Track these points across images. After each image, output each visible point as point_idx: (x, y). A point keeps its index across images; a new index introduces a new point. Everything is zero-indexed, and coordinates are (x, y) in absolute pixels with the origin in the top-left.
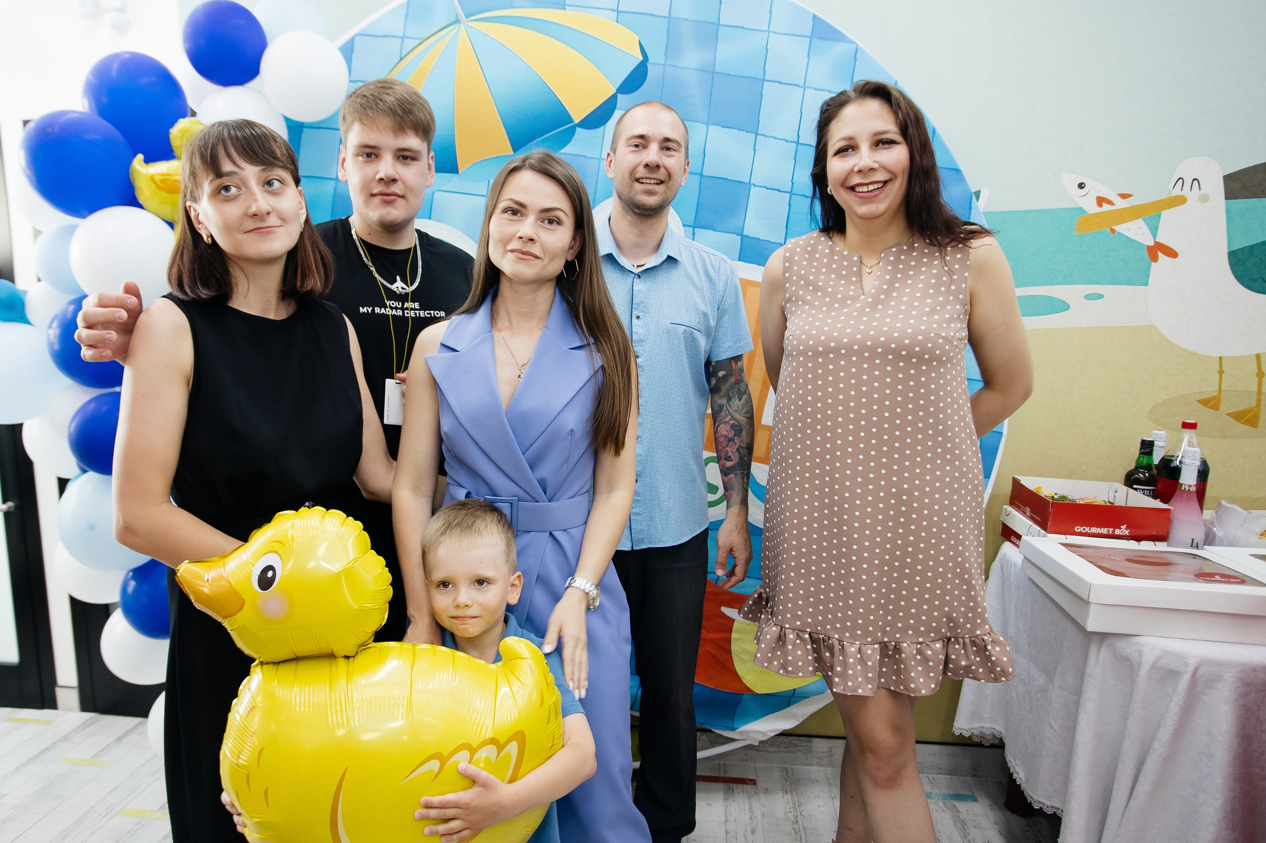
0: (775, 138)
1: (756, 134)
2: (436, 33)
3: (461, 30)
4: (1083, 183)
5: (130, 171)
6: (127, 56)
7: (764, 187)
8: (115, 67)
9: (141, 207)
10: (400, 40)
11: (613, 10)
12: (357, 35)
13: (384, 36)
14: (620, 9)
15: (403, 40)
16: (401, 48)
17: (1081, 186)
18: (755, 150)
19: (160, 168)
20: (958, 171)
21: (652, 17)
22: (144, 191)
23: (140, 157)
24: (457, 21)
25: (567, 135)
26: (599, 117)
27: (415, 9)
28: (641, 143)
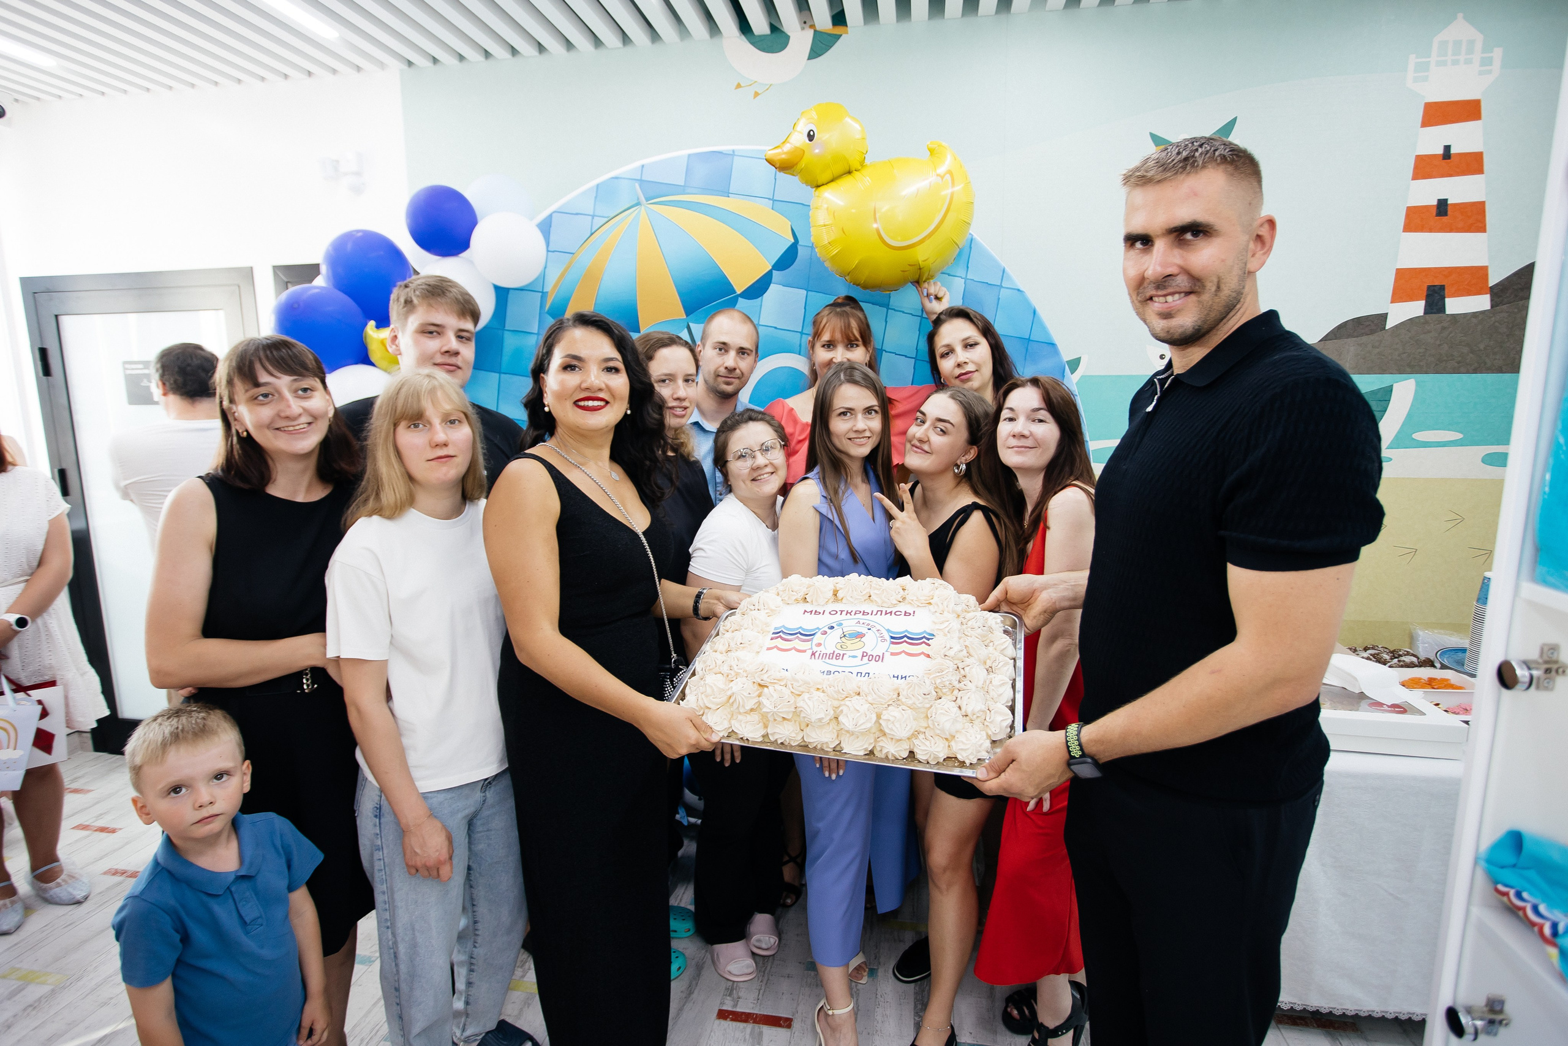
0: (903, 312)
2: (621, 213)
3: (642, 211)
4: (1163, 355)
5: (364, 335)
6: (360, 234)
7: (893, 353)
8: (349, 246)
9: (372, 364)
10: (590, 218)
11: (769, 199)
12: (554, 212)
13: (577, 214)
14: (774, 198)
15: (593, 218)
16: (592, 226)
17: (1162, 357)
18: (886, 322)
20: (1053, 345)
21: (801, 206)
22: (375, 354)
23: (372, 324)
24: (638, 204)
25: (732, 304)
26: (758, 289)
27: (603, 192)
28: (723, 347)
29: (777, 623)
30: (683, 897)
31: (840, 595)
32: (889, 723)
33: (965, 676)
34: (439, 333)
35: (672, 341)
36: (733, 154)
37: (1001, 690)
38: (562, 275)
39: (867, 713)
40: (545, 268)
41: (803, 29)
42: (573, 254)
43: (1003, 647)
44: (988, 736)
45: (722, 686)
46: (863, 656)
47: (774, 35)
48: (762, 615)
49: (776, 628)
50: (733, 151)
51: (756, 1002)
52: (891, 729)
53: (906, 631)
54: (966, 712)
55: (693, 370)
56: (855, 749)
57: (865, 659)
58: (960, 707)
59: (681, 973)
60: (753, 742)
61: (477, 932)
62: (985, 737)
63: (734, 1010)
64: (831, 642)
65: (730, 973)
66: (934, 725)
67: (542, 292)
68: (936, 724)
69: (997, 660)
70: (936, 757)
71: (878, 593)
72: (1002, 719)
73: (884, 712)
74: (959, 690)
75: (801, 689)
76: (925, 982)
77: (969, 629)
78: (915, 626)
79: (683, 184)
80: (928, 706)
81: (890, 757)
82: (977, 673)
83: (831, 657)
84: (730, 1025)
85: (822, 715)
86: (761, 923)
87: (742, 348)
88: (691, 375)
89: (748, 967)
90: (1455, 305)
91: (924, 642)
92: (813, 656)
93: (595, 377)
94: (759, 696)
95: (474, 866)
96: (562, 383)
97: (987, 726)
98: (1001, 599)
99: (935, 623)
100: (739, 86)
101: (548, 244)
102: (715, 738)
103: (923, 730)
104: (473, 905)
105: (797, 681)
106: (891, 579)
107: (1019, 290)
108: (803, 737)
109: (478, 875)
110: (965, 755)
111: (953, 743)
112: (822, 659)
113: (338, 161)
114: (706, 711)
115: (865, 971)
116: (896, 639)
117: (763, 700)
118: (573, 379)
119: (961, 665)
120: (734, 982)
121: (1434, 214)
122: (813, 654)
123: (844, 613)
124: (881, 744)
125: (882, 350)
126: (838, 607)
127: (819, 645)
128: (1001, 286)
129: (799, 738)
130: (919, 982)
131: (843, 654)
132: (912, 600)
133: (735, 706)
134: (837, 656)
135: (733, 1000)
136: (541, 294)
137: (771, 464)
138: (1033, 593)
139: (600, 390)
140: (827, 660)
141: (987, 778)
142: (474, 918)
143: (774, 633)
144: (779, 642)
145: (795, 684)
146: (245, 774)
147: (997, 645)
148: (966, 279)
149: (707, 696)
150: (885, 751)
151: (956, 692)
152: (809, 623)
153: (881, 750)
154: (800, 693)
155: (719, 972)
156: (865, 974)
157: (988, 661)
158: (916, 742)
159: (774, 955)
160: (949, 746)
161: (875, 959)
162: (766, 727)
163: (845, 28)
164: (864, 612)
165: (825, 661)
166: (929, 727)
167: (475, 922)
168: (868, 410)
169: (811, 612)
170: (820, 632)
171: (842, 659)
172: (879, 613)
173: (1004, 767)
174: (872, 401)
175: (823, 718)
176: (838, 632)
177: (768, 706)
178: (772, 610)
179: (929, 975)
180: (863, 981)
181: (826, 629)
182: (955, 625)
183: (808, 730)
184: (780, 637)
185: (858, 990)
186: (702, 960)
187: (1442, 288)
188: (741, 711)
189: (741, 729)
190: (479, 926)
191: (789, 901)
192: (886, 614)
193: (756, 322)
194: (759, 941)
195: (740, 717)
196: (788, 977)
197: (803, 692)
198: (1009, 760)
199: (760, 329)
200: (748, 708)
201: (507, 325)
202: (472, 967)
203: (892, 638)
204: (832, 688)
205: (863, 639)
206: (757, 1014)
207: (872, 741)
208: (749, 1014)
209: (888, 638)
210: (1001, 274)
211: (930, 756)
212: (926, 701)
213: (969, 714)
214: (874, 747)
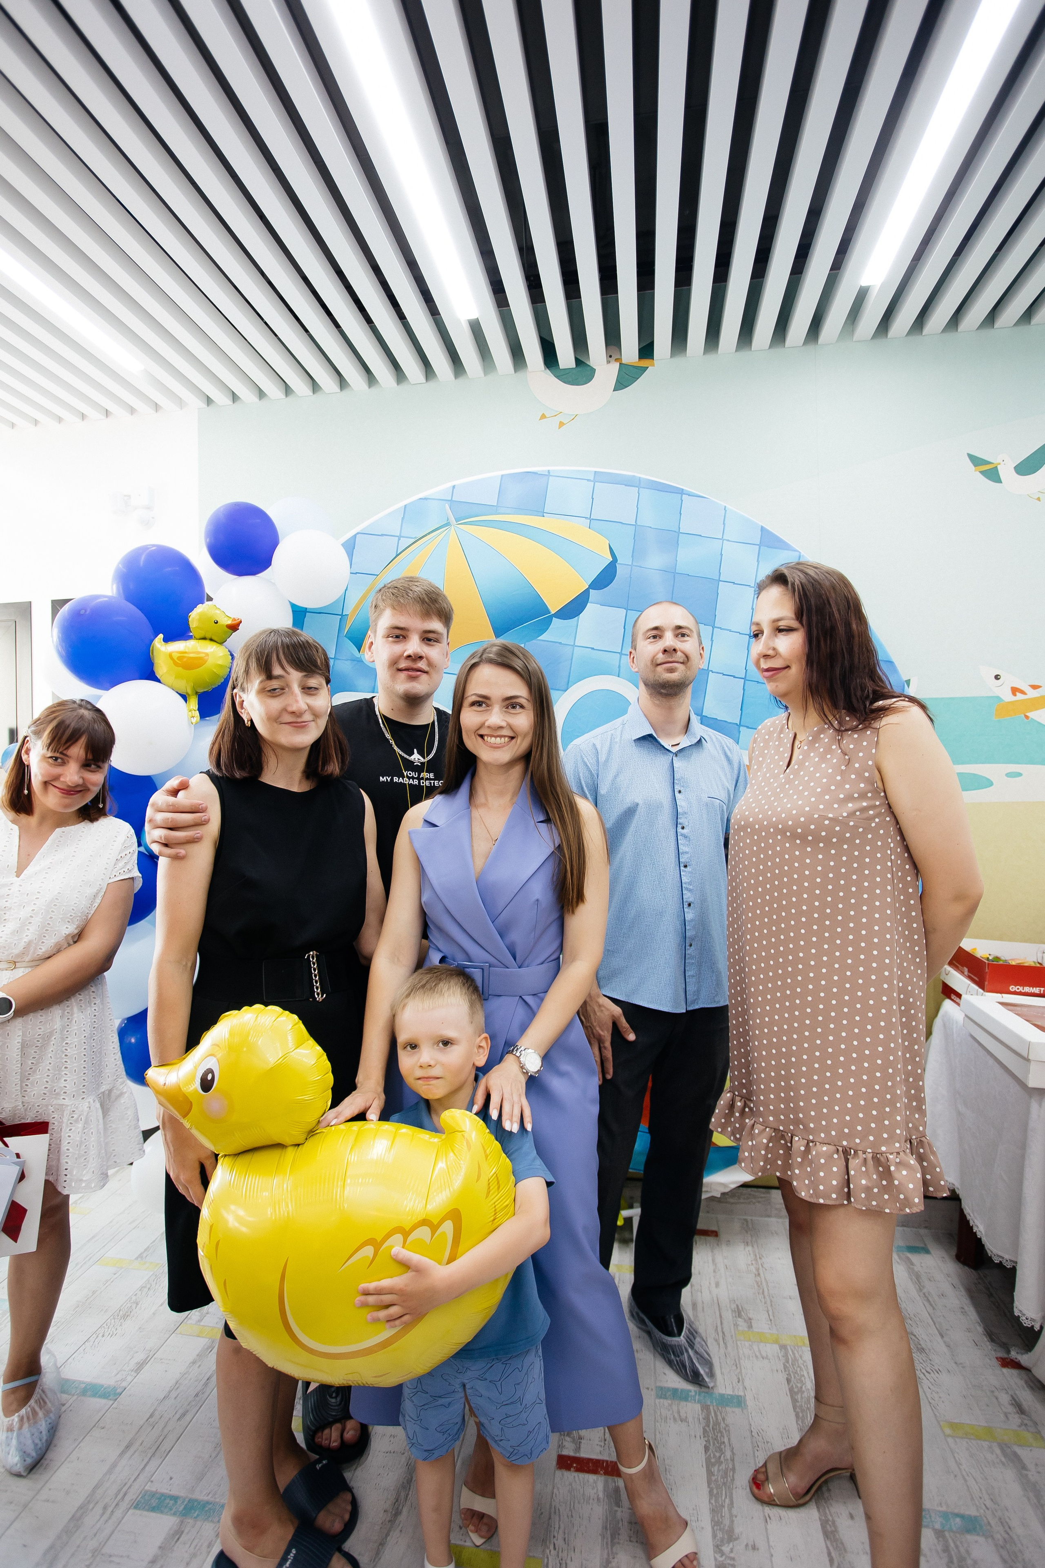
0: (730, 631)
1: (713, 627)
2: (429, 533)
3: (452, 533)
4: (998, 675)
5: (151, 649)
9: (158, 681)
10: (396, 539)
11: (586, 518)
12: (358, 533)
13: (382, 535)
14: (592, 517)
15: (399, 540)
16: (398, 547)
17: (997, 677)
18: (712, 641)
19: (178, 646)
20: (891, 662)
21: (620, 524)
22: (161, 668)
23: (161, 636)
24: (448, 524)
25: (546, 624)
26: (574, 609)
27: (411, 513)
36: (548, 474)
40: (346, 590)
41: (608, 362)
47: (579, 369)
50: (549, 471)
51: (603, 1444)
63: (577, 1455)
67: (342, 615)
79: (496, 504)
84: (577, 1479)
100: (543, 417)
101: (351, 565)
113: (129, 496)
125: (708, 670)
135: (574, 1441)
136: (340, 617)
161: (739, 1382)
163: (651, 360)
206: (607, 1461)
208: (598, 1461)
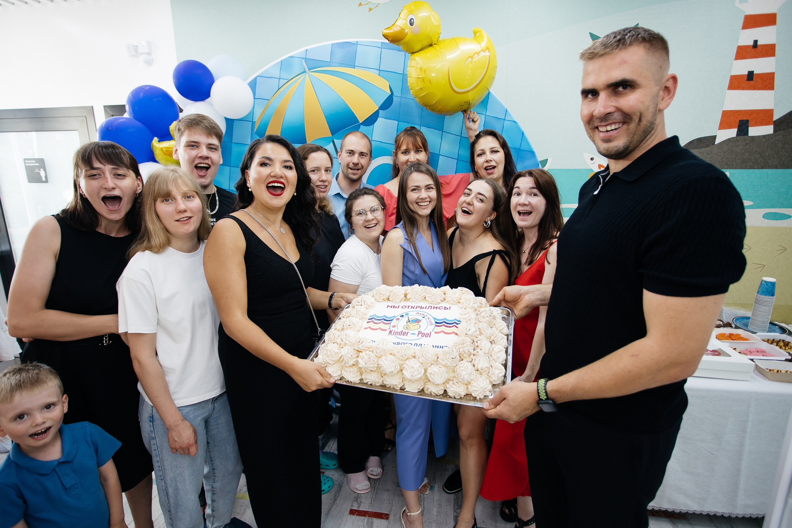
0: (451, 134)
1: (443, 131)
2: (295, 77)
3: (307, 76)
4: (593, 158)
5: (151, 145)
7: (445, 156)
11: (377, 69)
12: (258, 76)
13: (271, 77)
14: (380, 69)
15: (279, 80)
16: (279, 84)
17: (592, 159)
18: (442, 139)
20: (533, 151)
21: (395, 73)
24: (304, 72)
25: (356, 129)
26: (371, 120)
27: (285, 65)
28: (352, 153)
29: (371, 313)
30: (332, 447)
31: (408, 297)
32: (432, 375)
33: (478, 346)
34: (197, 147)
35: (318, 149)
36: (357, 44)
37: (499, 355)
38: (263, 112)
39: (418, 369)
40: (254, 108)
42: (269, 100)
43: (501, 328)
44: (491, 382)
45: (337, 351)
46: (419, 334)
48: (362, 309)
49: (370, 316)
50: (357, 41)
51: (370, 505)
52: (433, 379)
53: (445, 319)
54: (477, 368)
55: (330, 165)
56: (412, 389)
57: (420, 335)
58: (474, 365)
59: (331, 489)
60: (354, 383)
61: (215, 475)
62: (488, 383)
63: (358, 509)
64: (401, 325)
65: (356, 489)
66: (458, 376)
67: (252, 122)
68: (459, 376)
69: (497, 336)
70: (459, 395)
71: (429, 296)
72: (499, 372)
73: (429, 368)
74: (474, 355)
75: (381, 354)
76: (460, 493)
77: (482, 318)
78: (450, 316)
79: (329, 61)
80: (455, 365)
81: (433, 394)
82: (485, 344)
83: (400, 334)
84: (356, 518)
85: (392, 370)
86: (373, 461)
87: (362, 153)
88: (329, 168)
89: (366, 485)
90: (754, 131)
91: (455, 326)
92: (390, 333)
93: (277, 169)
94: (357, 357)
95: (210, 442)
96: (259, 173)
97: (490, 376)
98: (501, 299)
99: (461, 314)
100: (360, 5)
101: (254, 95)
102: (332, 381)
103: (452, 378)
104: (212, 461)
105: (379, 349)
106: (437, 288)
107: (514, 122)
108: (383, 381)
109: (213, 446)
110: (476, 394)
111: (469, 387)
112: (395, 335)
113: (137, 47)
114: (328, 364)
115: (428, 487)
116: (438, 324)
117: (360, 360)
118: (266, 171)
119: (475, 340)
120: (358, 493)
121: (746, 79)
122: (390, 332)
123: (410, 307)
124: (427, 386)
125: (439, 155)
126: (407, 304)
127: (394, 326)
128: (505, 119)
129: (381, 381)
130: (456, 493)
131: (408, 333)
132: (449, 300)
133: (344, 363)
134: (404, 333)
135: (358, 504)
136: (252, 123)
137: (375, 218)
138: (520, 296)
139: (282, 177)
140: (398, 336)
141: (489, 408)
142: (213, 467)
143: (369, 319)
144: (372, 325)
145: (378, 351)
146: (64, 402)
147: (498, 327)
148: (485, 115)
149: (328, 356)
150: (429, 391)
151: (472, 356)
152: (390, 313)
153: (428, 390)
154: (380, 356)
155: (351, 488)
156: (428, 489)
157: (492, 337)
158: (448, 385)
159: (380, 478)
160: (467, 388)
161: (433, 480)
162: (361, 374)
164: (421, 307)
165: (397, 336)
166: (455, 377)
167: (214, 469)
168: (428, 187)
169: (392, 306)
170: (395, 319)
171: (407, 335)
172: (430, 307)
173: (499, 402)
174: (430, 182)
175: (393, 371)
176: (405, 319)
177: (362, 364)
178: (369, 306)
179: (462, 489)
180: (427, 493)
181: (399, 317)
182: (473, 315)
183: (385, 377)
184: (373, 321)
185: (424, 498)
186: (342, 481)
187: (747, 121)
188: (347, 366)
189: (347, 376)
190: (216, 471)
191: (390, 449)
192: (434, 308)
193: (370, 139)
194: (372, 471)
195: (346, 369)
196: (387, 491)
197: (382, 356)
198: (502, 399)
199: (372, 142)
200: (351, 364)
201: (233, 140)
202: (214, 492)
203: (436, 323)
204: (399, 353)
205: (420, 324)
206: (370, 512)
207: (423, 384)
208: (366, 511)
209: (434, 323)
210: (505, 112)
211: (456, 394)
212: (454, 362)
213: (479, 369)
214: (424, 387)
